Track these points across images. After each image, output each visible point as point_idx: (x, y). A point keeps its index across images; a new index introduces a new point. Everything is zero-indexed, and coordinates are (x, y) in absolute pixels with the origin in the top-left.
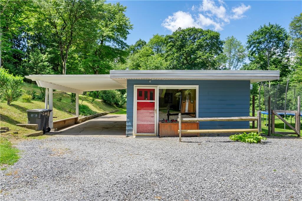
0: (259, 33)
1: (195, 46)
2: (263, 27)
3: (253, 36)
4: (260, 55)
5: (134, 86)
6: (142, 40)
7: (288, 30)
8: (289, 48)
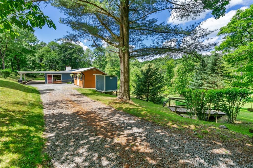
1: (71, 52)
5: (47, 74)
6: (44, 42)
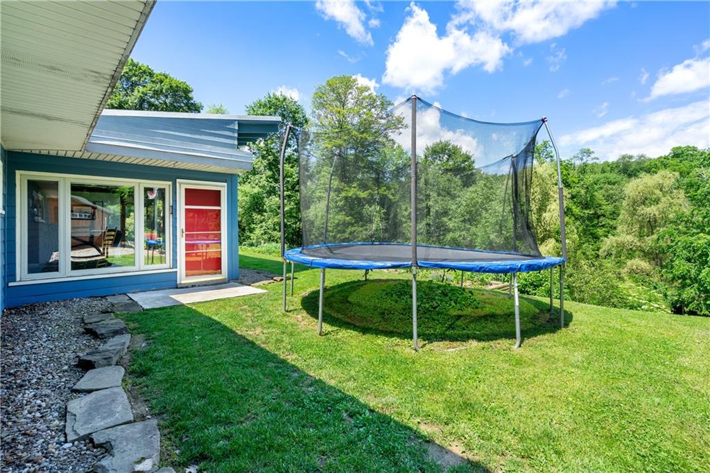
0: (265, 105)
2: (271, 95)
3: (255, 109)
4: (267, 145)
7: (308, 110)
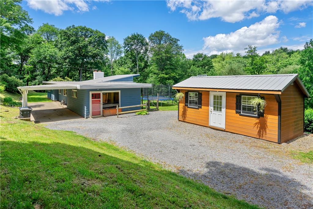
0: (131, 38)
2: (133, 34)
3: (127, 40)
4: (132, 53)
5: (90, 92)
8: (148, 51)
